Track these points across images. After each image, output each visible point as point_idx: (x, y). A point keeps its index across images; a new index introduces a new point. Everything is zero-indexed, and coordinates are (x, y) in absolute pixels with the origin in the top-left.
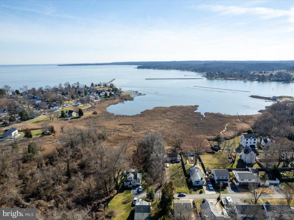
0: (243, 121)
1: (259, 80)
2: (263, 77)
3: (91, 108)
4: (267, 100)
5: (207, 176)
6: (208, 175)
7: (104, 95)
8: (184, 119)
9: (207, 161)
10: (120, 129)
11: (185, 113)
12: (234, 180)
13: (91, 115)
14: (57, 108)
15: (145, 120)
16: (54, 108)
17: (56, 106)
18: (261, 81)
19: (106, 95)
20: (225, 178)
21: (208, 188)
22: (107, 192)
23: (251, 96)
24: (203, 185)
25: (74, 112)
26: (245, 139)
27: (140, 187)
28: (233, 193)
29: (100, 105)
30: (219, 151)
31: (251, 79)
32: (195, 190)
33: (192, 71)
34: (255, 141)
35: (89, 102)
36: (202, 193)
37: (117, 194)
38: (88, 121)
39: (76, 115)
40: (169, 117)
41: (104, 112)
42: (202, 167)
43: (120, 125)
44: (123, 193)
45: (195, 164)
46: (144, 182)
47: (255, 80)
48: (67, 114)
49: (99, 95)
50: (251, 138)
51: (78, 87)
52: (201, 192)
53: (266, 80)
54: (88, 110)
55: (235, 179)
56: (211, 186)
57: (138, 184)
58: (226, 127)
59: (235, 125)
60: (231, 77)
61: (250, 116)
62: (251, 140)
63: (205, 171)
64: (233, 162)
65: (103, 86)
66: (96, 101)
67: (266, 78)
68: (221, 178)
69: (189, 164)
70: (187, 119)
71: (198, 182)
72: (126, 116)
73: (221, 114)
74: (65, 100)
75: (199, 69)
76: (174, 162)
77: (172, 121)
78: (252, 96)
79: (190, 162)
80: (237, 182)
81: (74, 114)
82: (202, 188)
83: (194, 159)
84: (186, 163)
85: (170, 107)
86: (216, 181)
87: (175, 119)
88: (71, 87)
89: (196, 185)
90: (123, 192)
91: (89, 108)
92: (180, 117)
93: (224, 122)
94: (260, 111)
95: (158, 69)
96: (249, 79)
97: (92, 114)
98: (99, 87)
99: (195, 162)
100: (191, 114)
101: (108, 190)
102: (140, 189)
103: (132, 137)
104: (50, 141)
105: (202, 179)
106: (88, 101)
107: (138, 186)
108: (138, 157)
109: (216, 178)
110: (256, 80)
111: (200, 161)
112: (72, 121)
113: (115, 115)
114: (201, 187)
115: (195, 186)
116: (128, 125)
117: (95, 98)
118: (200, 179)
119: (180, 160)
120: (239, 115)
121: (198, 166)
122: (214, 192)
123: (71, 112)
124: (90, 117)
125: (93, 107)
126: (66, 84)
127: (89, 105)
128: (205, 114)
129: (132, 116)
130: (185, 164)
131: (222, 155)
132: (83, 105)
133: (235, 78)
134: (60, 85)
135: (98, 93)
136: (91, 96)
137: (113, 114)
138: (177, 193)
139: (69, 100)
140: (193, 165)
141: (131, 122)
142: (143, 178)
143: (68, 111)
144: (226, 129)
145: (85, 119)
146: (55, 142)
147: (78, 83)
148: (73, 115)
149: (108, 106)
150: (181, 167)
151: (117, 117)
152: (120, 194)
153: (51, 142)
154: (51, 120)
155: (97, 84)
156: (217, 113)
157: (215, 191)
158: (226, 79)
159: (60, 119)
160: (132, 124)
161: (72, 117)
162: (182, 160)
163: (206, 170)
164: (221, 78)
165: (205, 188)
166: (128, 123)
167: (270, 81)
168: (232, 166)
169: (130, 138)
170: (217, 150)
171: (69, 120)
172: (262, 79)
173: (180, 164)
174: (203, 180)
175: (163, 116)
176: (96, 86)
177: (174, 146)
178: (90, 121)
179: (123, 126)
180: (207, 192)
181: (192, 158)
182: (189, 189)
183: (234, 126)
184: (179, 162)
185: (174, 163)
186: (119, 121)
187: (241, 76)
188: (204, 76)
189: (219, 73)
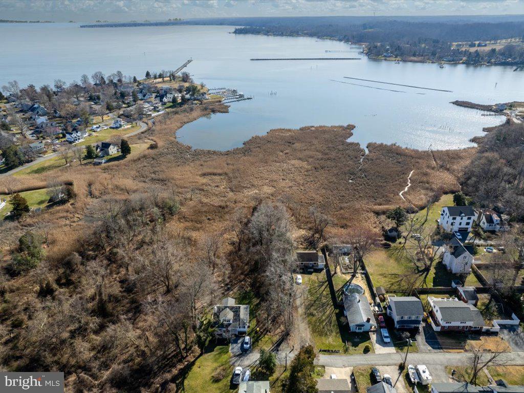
0: (441, 167)
1: (467, 64)
3: (146, 131)
4: (486, 113)
5: (377, 309)
6: (379, 306)
7: (171, 100)
8: (328, 159)
9: (376, 267)
11: (330, 145)
12: (430, 318)
13: (147, 152)
14: (78, 134)
15: (252, 163)
16: (72, 135)
17: (77, 131)
18: (473, 64)
19: (174, 100)
20: (413, 318)
22: (180, 352)
23: (454, 103)
24: (371, 331)
25: (111, 147)
27: (247, 338)
28: (429, 350)
29: (164, 126)
30: (398, 241)
31: (453, 61)
32: (355, 345)
33: (340, 39)
34: (469, 221)
35: (141, 119)
36: (369, 351)
37: (201, 355)
38: (140, 166)
39: (116, 152)
40: (299, 154)
41: (172, 143)
42: (366, 283)
43: (204, 175)
44: (213, 353)
45: (353, 276)
46: (254, 322)
47: (461, 62)
48: (99, 150)
49: (161, 100)
51: (120, 80)
52: (367, 350)
53: (483, 63)
54: (140, 137)
55: (432, 315)
56: (387, 334)
57: (242, 329)
58: (409, 181)
59: (426, 174)
60: (414, 55)
61: (455, 151)
62: (462, 218)
63: (373, 296)
64: (427, 269)
65: (169, 79)
66: (155, 114)
67: (482, 58)
68: (406, 318)
69: (340, 276)
71: (360, 326)
72: (214, 152)
73: (399, 146)
74: (94, 113)
75: (353, 36)
76: (312, 270)
77: (305, 165)
78: (458, 103)
79: (344, 271)
81: (113, 151)
82: (369, 338)
83: (350, 262)
84: (335, 273)
85: (301, 129)
86: (395, 322)
87: (310, 160)
88: (107, 82)
89: (357, 331)
90: (213, 351)
91: (142, 133)
92: (320, 156)
93: (405, 166)
94: (474, 140)
95: (275, 35)
96: (449, 61)
97: (149, 148)
98: (161, 80)
99: (353, 271)
100: (341, 147)
101: (183, 346)
102: (247, 343)
103: (227, 206)
104: (66, 218)
105: (369, 320)
106: (141, 115)
107: (242, 335)
109: (396, 318)
110: (463, 63)
111: (363, 267)
112: (109, 166)
113: (193, 150)
114: (365, 336)
115: (355, 335)
116: (220, 175)
117: (153, 107)
118: (365, 319)
119: (323, 267)
120: (433, 150)
121: (360, 280)
122: (392, 350)
123: (105, 146)
124: (145, 156)
125: (149, 131)
126: (95, 76)
127: (141, 124)
128: (367, 147)
129: (227, 153)
130: (333, 275)
131: (405, 251)
132: (129, 126)
133: (423, 58)
135: (159, 97)
136: (146, 105)
137: (190, 148)
138: (320, 351)
139: (102, 114)
140: (348, 278)
141: (226, 169)
142: (252, 314)
143: (100, 145)
144: (410, 185)
145: (134, 161)
146: (76, 219)
148: (110, 153)
149: (179, 128)
150: (326, 282)
151: (198, 154)
152: (206, 356)
153: (67, 222)
154: (68, 165)
155: (158, 74)
156: (392, 145)
157: (395, 346)
158: (405, 61)
159: (85, 162)
160: (226, 174)
161: (109, 157)
162: (327, 266)
163: (375, 292)
164: (396, 57)
165: (374, 337)
166: (219, 171)
167: (490, 64)
168: (424, 281)
169: (223, 208)
170: (393, 240)
171: (103, 165)
172: (474, 61)
173: (322, 276)
174: (371, 322)
175: (287, 153)
176: (155, 77)
177: (310, 229)
178: (145, 166)
179: (209, 177)
180: (379, 349)
181: (346, 259)
182: (344, 341)
183: (425, 179)
184: (322, 270)
185: (310, 273)
186: (202, 165)
187: (434, 54)
188: (363, 52)
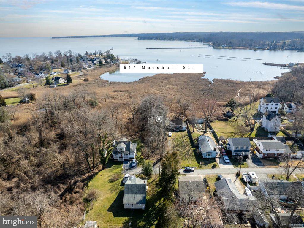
0: (258, 87)
1: (270, 49)
2: (275, 46)
3: (82, 75)
4: (283, 67)
5: (220, 147)
6: (221, 145)
7: (99, 63)
8: (190, 85)
9: (220, 129)
10: (115, 97)
11: (191, 79)
12: (256, 151)
13: (82, 83)
14: (42, 75)
15: (144, 87)
16: (39, 75)
17: (42, 73)
18: (273, 50)
19: (101, 62)
20: (244, 148)
21: (223, 161)
22: (90, 168)
23: (263, 64)
24: (217, 158)
25: (61, 79)
26: (265, 104)
27: (134, 160)
28: (256, 167)
29: (93, 72)
30: (233, 118)
31: (262, 48)
32: (206, 164)
33: (197, 41)
34: (276, 106)
35: (80, 70)
36: (216, 167)
37: (103, 169)
38: (77, 88)
39: (63, 83)
40: (173, 83)
41: (97, 79)
42: (213, 136)
43: (115, 91)
44: (111, 168)
45: (205, 132)
46: (140, 154)
47: (266, 49)
48: (53, 81)
49: (93, 62)
50: (273, 102)
51: (70, 55)
52: (214, 167)
53: (279, 49)
54: (78, 77)
55: (257, 149)
56: (228, 158)
57: (131, 156)
58: (239, 94)
59: (249, 90)
60: (239, 46)
61: (265, 81)
62: (272, 105)
63: (218, 141)
64: (252, 130)
65: (99, 55)
66: (89, 68)
67: (278, 47)
68: (239, 148)
69: (196, 133)
70: (193, 85)
71: (209, 153)
72: (122, 83)
73: (232, 80)
74: (53, 68)
75: (205, 39)
76: (179, 130)
77: (176, 87)
78: (265, 64)
79: (198, 130)
80: (260, 153)
81: (62, 81)
82: (215, 161)
83: (202, 127)
84: (193, 131)
85: (174, 74)
86: (233, 152)
87: (179, 85)
88: (63, 56)
89: (207, 157)
91: (80, 76)
92: (185, 84)
93: (236, 88)
94: (276, 78)
95: (160, 40)
96: (260, 48)
97: (83, 81)
98: (94, 56)
99: (204, 130)
100: (197, 80)
101: (91, 165)
102: (134, 163)
103: (127, 103)
104: (28, 109)
105: (215, 149)
106: (80, 68)
107: (131, 159)
108: (134, 125)
109: (233, 148)
110: (268, 49)
111: (211, 128)
112: (58, 88)
113: (109, 82)
114: (213, 160)
115: (206, 159)
116: (124, 91)
117: (88, 65)
118: (213, 149)
119: (186, 128)
120: (252, 81)
121: (209, 134)
122: (232, 167)
123: (57, 79)
124: (80, 84)
125: (85, 74)
126: (56, 53)
127: (80, 72)
128: (213, 81)
129: (129, 83)
130: (192, 133)
131: (237, 122)
132: (73, 73)
133: (245, 47)
134: (50, 53)
135: (92, 61)
136: (84, 64)
137: (107, 81)
138: (183, 167)
139: (58, 69)
140: (202, 133)
141: (128, 89)
142: (138, 150)
143: (54, 78)
144: (239, 95)
145: (74, 86)
146: (34, 110)
147: (70, 51)
148: (60, 82)
149: (102, 74)
150: (187, 136)
151: (112, 83)
152: (106, 170)
153: (29, 111)
154: (34, 88)
155: (92, 53)
156: (228, 79)
157: (233, 165)
158: (234, 49)
159: (45, 87)
160: (128, 91)
161: (59, 85)
162: (188, 128)
163: (219, 139)
164: (229, 47)
165: (218, 160)
166: (123, 90)
167: (283, 49)
168: (250, 135)
169: (125, 104)
170: (230, 117)
171: (55, 88)
172: (274, 48)
173: (185, 133)
174: (216, 151)
175: (165, 83)
176: (91, 55)
177: (178, 113)
178: (80, 88)
179: (118, 92)
180: (222, 166)
181: (201, 126)
182: (199, 163)
183: (248, 92)
184: (185, 130)
185: (178, 132)
186: (114, 87)
187: (251, 45)
188: (210, 46)
189: (227, 42)
